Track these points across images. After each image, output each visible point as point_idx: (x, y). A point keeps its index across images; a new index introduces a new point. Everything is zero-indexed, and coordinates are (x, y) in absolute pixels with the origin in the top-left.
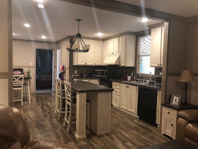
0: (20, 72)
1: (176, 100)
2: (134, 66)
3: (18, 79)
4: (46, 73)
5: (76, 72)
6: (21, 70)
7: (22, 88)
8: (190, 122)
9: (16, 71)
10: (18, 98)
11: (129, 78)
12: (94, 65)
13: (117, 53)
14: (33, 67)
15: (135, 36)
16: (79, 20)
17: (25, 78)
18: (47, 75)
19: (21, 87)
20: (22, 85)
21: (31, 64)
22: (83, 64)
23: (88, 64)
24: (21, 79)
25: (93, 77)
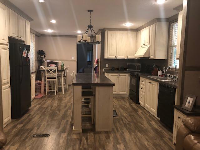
0: (55, 65)
1: (189, 102)
2: (166, 59)
3: (52, 71)
4: (89, 67)
5: (107, 66)
6: (56, 63)
7: (56, 80)
8: (192, 132)
9: (51, 64)
10: (52, 88)
11: (160, 73)
12: (126, 58)
13: (148, 44)
14: (74, 61)
15: (168, 23)
16: (90, 11)
17: (58, 71)
18: (90, 68)
19: (55, 78)
20: (56, 77)
21: (73, 58)
22: (113, 57)
23: (119, 57)
24: (55, 71)
25: (125, 71)
